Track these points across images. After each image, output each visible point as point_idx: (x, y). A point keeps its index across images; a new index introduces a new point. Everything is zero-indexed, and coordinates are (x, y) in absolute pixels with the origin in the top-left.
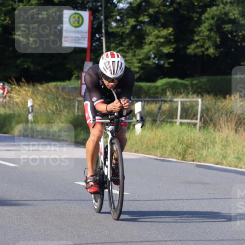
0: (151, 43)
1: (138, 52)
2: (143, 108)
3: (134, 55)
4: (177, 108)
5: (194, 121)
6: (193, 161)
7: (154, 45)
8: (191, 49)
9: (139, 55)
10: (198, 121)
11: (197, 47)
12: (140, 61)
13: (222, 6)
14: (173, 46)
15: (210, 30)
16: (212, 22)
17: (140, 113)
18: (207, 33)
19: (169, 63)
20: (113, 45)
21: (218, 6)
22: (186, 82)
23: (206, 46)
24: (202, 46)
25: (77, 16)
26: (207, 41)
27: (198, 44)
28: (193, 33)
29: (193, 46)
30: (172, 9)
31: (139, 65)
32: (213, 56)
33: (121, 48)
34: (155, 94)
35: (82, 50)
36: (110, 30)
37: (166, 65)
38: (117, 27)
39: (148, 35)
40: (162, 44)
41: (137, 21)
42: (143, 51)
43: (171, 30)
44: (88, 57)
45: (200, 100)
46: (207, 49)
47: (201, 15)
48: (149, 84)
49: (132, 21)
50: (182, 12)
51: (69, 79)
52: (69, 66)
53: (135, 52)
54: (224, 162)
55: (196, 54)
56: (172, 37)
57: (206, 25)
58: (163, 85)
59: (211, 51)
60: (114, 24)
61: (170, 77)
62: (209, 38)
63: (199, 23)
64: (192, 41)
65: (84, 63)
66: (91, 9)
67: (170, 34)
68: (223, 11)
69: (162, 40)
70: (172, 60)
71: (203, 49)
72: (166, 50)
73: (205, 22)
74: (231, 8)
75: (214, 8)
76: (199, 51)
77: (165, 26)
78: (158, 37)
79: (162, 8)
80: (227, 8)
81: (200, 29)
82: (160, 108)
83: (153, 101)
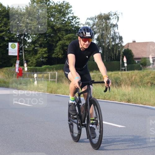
0: (40, 53)
1: (35, 56)
2: (37, 76)
3: (34, 58)
4: (49, 76)
5: (55, 80)
6: (55, 93)
7: (41, 54)
8: (53, 56)
9: (36, 57)
10: (56, 80)
11: (56, 55)
12: (36, 60)
13: (63, 40)
14: (47, 54)
15: (60, 49)
16: (60, 46)
17: (36, 78)
18: (59, 50)
19: (46, 60)
20: (26, 54)
21: (62, 40)
22: (52, 66)
23: (59, 54)
24: (57, 54)
25: (13, 45)
26: (59, 53)
27: (56, 53)
28: (54, 50)
29: (54, 54)
30: (46, 42)
31: (36, 61)
32: (61, 58)
33: (29, 55)
34: (41, 71)
35: (15, 57)
36: (25, 49)
37: (45, 61)
38: (27, 48)
39: (39, 51)
40: (44, 54)
41: (35, 46)
42: (37, 56)
43: (46, 49)
44: (18, 59)
45: (57, 73)
46: (59, 55)
47: (56, 44)
48: (39, 67)
49: (33, 46)
50: (50, 43)
51: (12, 66)
52: (11, 62)
53: (34, 57)
54: (65, 94)
55: (55, 57)
56: (47, 51)
57: (58, 47)
58: (44, 68)
59: (60, 56)
60: (26, 47)
61: (47, 65)
62: (59, 51)
63: (56, 46)
64: (54, 53)
65: (16, 61)
66: (18, 42)
67: (46, 50)
68: (64, 42)
69: (43, 52)
70: (47, 59)
71: (57, 55)
72: (45, 56)
73: (58, 46)
74: (67, 41)
75: (61, 41)
76: (56, 56)
77: (44, 47)
78: (42, 51)
79: (43, 41)
80: (65, 41)
81: (56, 49)
82: (43, 76)
83: (41, 73)
